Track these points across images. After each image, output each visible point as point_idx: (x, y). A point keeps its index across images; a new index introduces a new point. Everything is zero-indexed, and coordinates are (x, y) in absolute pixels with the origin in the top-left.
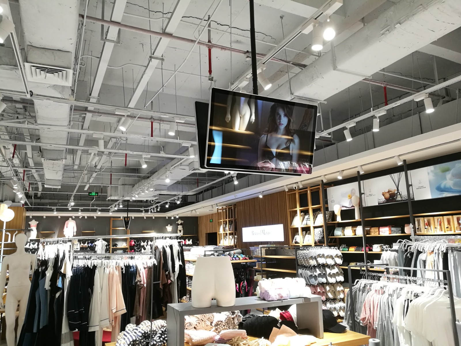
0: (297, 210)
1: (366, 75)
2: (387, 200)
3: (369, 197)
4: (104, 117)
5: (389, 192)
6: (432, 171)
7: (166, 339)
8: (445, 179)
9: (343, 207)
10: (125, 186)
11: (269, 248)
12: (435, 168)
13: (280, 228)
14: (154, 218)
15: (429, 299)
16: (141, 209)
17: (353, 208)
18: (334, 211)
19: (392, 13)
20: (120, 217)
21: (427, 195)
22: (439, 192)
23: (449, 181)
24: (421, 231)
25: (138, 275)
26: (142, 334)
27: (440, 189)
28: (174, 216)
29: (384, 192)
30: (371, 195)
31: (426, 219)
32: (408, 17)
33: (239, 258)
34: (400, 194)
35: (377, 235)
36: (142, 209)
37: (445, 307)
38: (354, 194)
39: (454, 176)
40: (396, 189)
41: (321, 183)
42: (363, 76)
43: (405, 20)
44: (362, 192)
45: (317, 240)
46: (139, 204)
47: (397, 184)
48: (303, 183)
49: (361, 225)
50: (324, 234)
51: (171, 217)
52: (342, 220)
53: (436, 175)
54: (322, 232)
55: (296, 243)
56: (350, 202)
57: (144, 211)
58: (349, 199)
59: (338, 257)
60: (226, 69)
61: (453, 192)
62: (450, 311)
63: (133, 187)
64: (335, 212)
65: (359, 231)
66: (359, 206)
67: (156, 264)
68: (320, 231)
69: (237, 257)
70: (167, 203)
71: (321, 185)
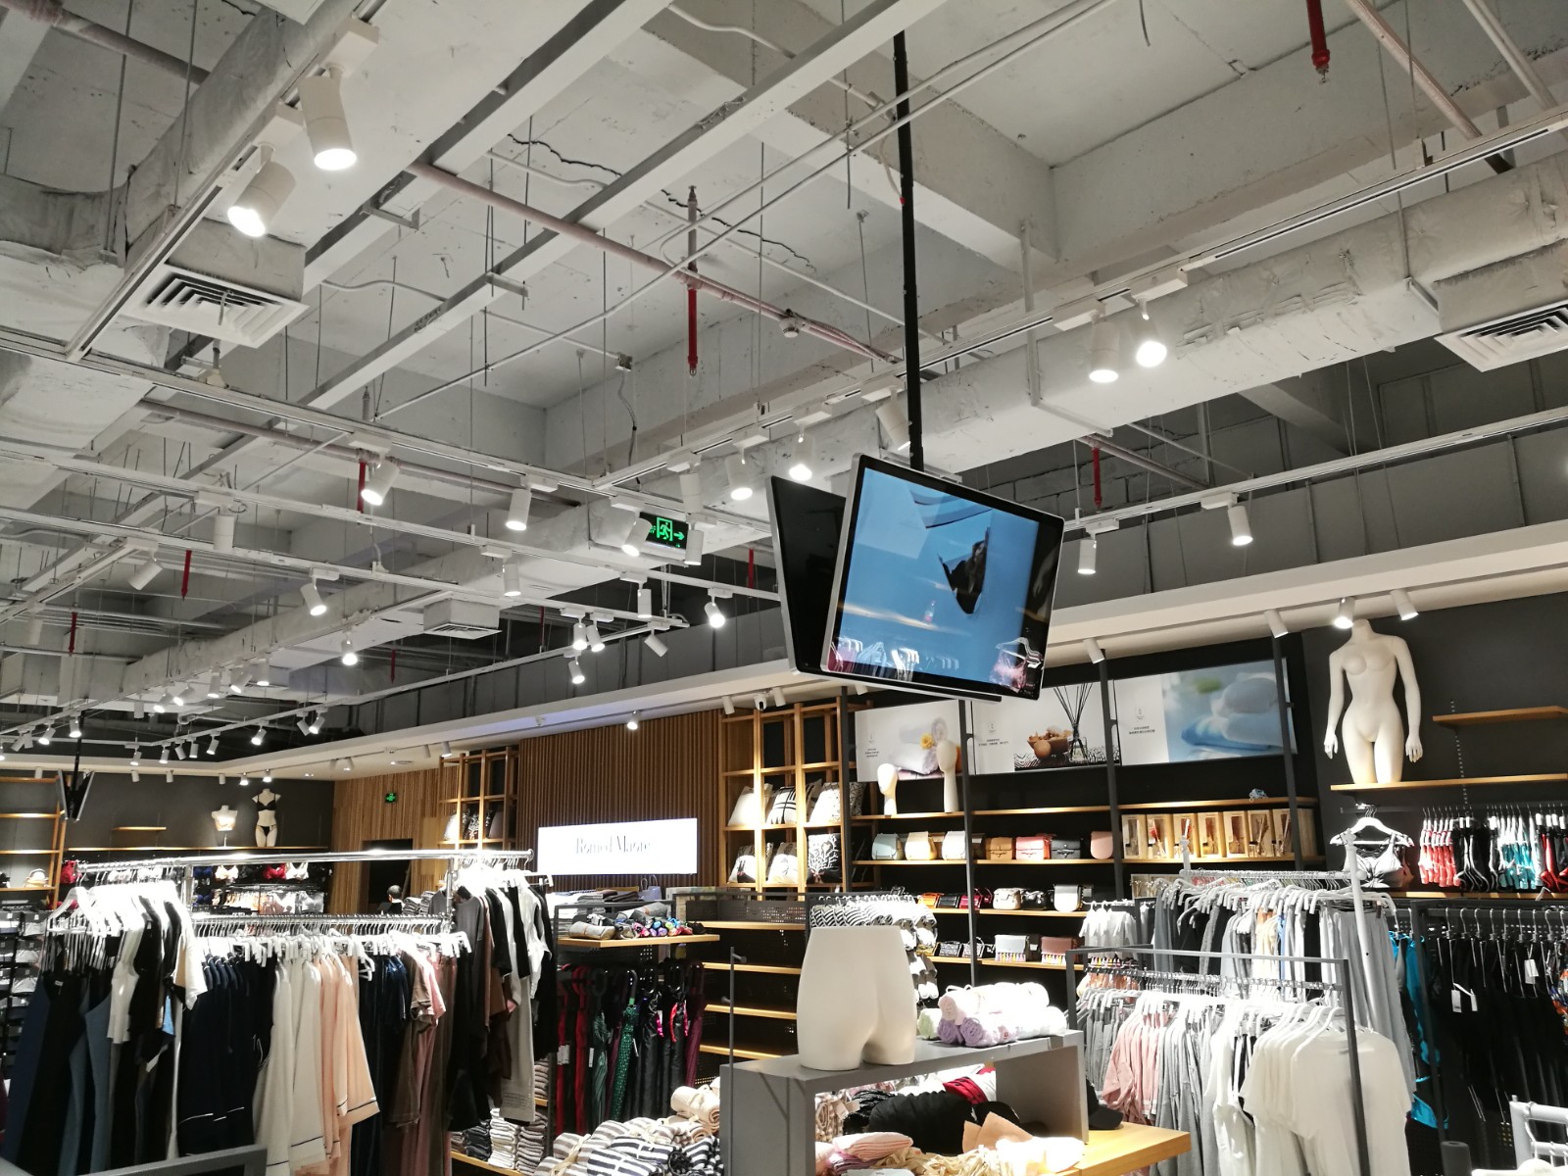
0: (752, 776)
1: (1101, 427)
2: (1044, 760)
3: (989, 747)
4: (180, 425)
5: (1049, 736)
6: (1173, 688)
7: (721, 1166)
8: (1207, 710)
9: (903, 771)
10: (98, 658)
11: (697, 895)
12: (1182, 679)
13: (685, 830)
14: (169, 780)
15: (1298, 1032)
16: (128, 745)
17: (935, 776)
18: (877, 783)
19: (1216, 294)
20: (31, 773)
21: (1158, 752)
22: (1189, 747)
23: (1217, 718)
24: (1137, 854)
25: (418, 987)
26: (669, 1154)
27: (1193, 738)
28: (249, 775)
29: (1034, 736)
30: (993, 742)
31: (1151, 820)
32: (1260, 317)
33: (668, 930)
34: (1081, 746)
35: (1006, 859)
36: (134, 745)
37: (1337, 1051)
38: (941, 734)
39: (1233, 705)
40: (1072, 730)
41: (840, 692)
42: (1090, 426)
43: (1255, 323)
44: (969, 731)
45: (817, 870)
46: (112, 724)
47: (1074, 715)
48: (787, 691)
49: (961, 828)
50: (839, 854)
51: (239, 779)
52: (899, 812)
53: (1184, 697)
54: (834, 846)
55: (743, 878)
56: (927, 758)
57: (137, 754)
58: (924, 748)
59: (925, 925)
60: (630, 326)
61: (1225, 747)
62: (1347, 1058)
63: (129, 663)
64: (880, 784)
65: (955, 848)
66: (957, 771)
67: (469, 950)
68: (829, 843)
69: (663, 925)
70: (254, 730)
71: (838, 699)
